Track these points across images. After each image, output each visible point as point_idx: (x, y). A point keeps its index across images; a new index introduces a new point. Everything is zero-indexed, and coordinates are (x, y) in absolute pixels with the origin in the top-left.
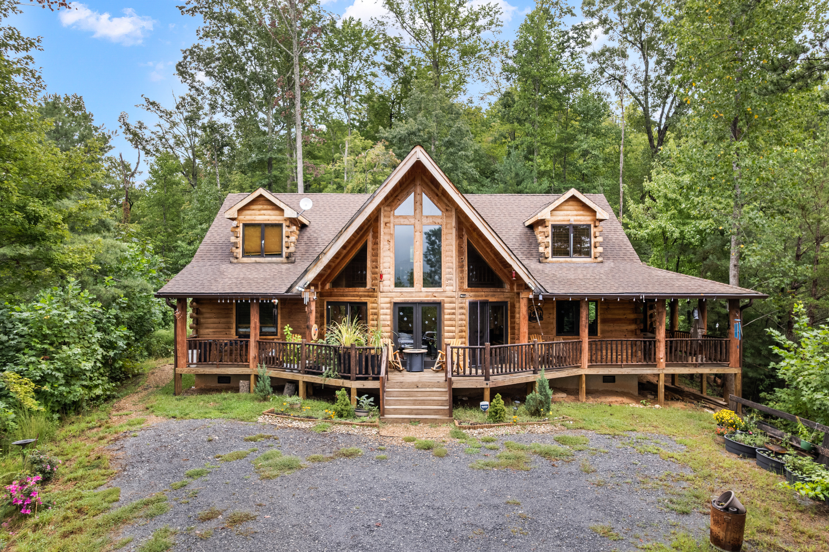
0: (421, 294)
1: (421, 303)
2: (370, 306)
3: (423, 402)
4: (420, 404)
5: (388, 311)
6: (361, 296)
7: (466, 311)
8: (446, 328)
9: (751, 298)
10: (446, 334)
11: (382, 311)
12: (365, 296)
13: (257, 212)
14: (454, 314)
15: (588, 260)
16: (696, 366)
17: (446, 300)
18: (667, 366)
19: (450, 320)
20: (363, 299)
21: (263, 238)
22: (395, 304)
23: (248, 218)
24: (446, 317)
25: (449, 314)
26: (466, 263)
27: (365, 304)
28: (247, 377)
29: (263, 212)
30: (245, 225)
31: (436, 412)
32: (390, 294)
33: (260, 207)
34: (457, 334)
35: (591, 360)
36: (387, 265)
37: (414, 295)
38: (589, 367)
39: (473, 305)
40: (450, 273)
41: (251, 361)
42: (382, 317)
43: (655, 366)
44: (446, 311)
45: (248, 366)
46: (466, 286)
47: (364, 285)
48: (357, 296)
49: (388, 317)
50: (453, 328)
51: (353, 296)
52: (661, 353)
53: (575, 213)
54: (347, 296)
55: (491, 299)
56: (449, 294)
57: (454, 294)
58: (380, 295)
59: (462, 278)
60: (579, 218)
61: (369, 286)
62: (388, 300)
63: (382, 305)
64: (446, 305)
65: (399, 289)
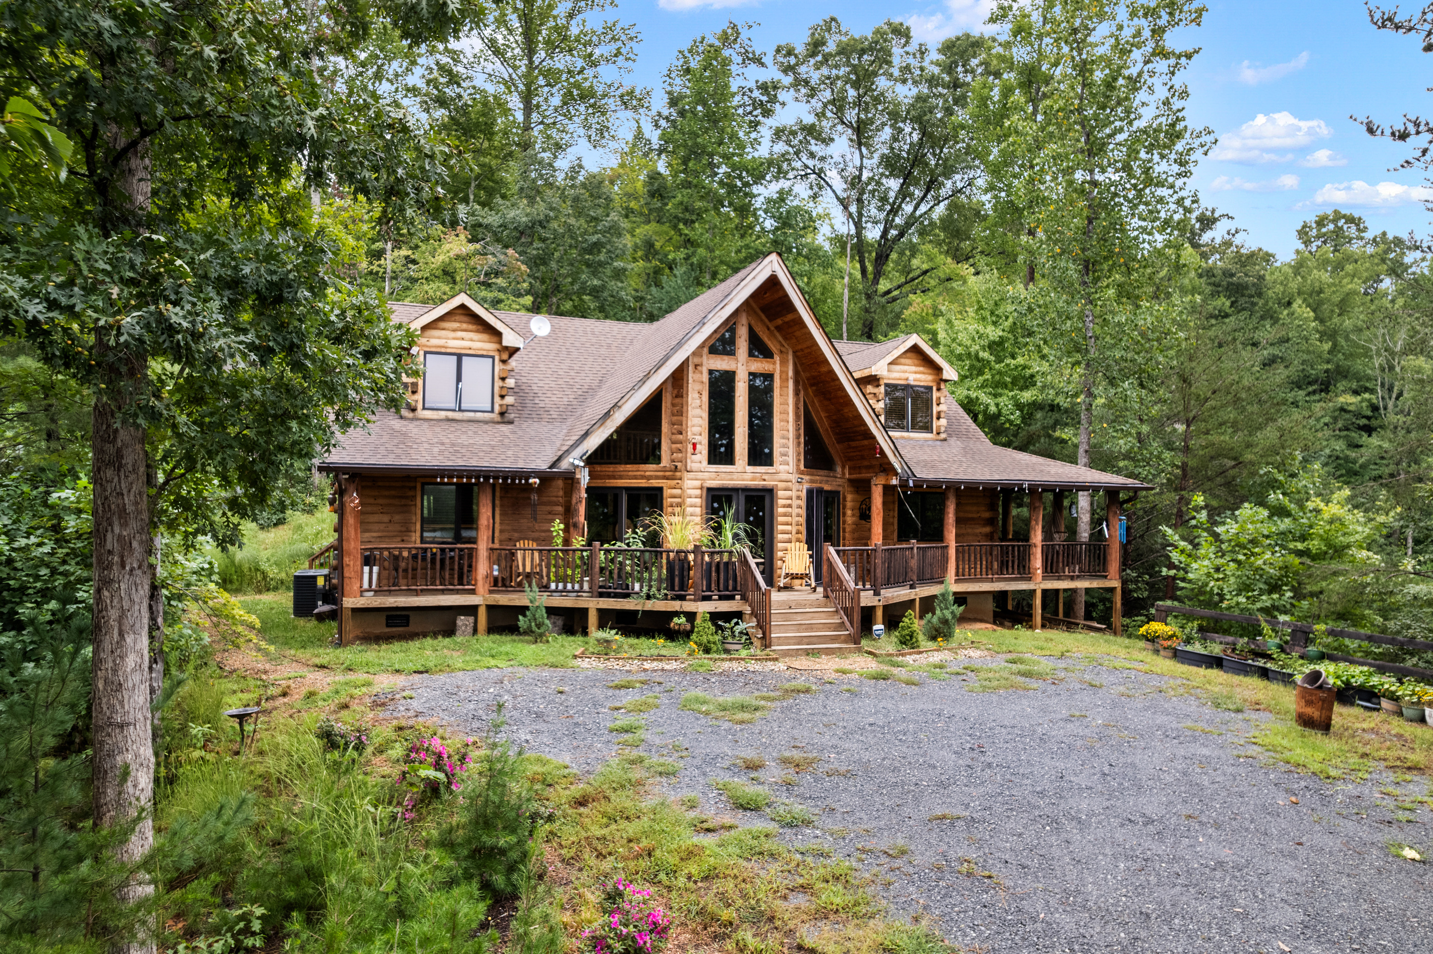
0: (746, 476)
1: (745, 490)
2: (667, 492)
3: (810, 627)
4: (806, 630)
5: (699, 501)
6: (649, 478)
7: (803, 503)
8: (780, 527)
9: (1136, 490)
10: (780, 536)
11: (687, 501)
12: (657, 478)
13: (452, 334)
14: (790, 506)
15: (929, 436)
16: (1072, 578)
17: (780, 485)
18: (1044, 578)
19: (785, 515)
20: (655, 483)
22: (709, 490)
23: (434, 342)
24: (781, 510)
25: (784, 506)
26: (802, 432)
27: (660, 489)
28: (472, 610)
29: (461, 334)
30: (428, 356)
31: (834, 639)
32: (700, 475)
33: (456, 325)
34: (794, 537)
35: (957, 574)
36: (696, 429)
37: (735, 476)
38: (957, 581)
39: (810, 492)
40: (784, 446)
41: (480, 583)
42: (689, 510)
43: (1030, 579)
44: (781, 502)
45: (473, 592)
46: (802, 467)
47: (658, 460)
48: (643, 477)
49: (699, 509)
50: (788, 528)
51: (635, 478)
52: (1037, 562)
53: (914, 368)
54: (621, 478)
55: (827, 487)
56: (784, 476)
57: (790, 477)
58: (686, 475)
59: (799, 454)
60: (918, 376)
61: (665, 462)
62: (698, 483)
63: (690, 492)
64: (781, 493)
65: (714, 468)
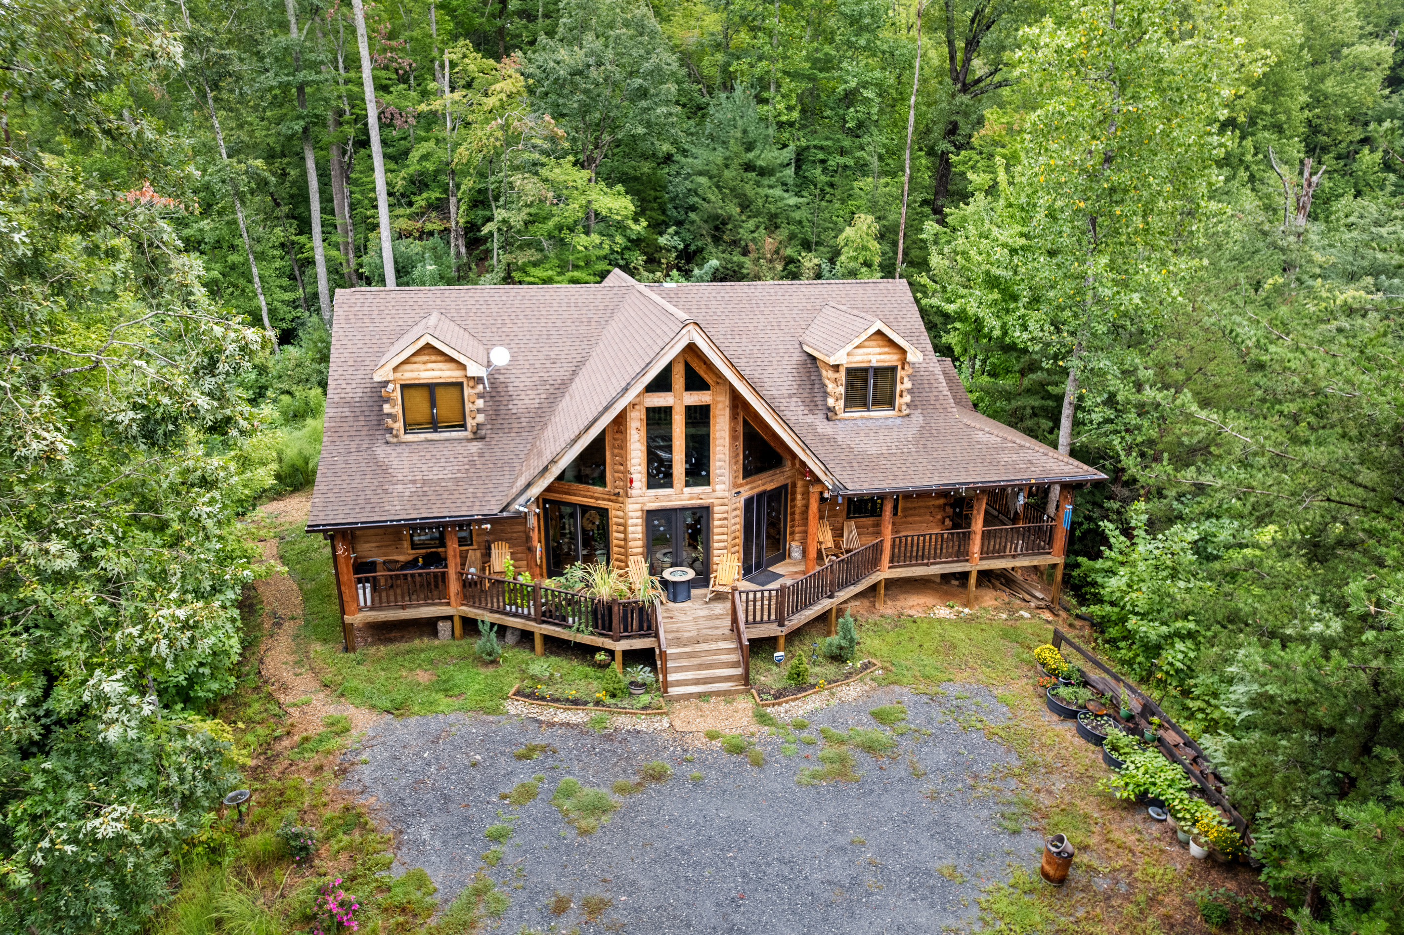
0: (682, 497)
1: (683, 508)
2: (612, 513)
5: (639, 521)
6: (597, 499)
7: (740, 513)
8: (716, 537)
10: (716, 545)
11: (630, 522)
12: (604, 499)
13: (422, 367)
14: (725, 518)
15: (891, 413)
16: (1012, 556)
17: (716, 502)
18: (982, 558)
19: (721, 527)
20: (602, 504)
21: (433, 404)
22: (648, 512)
23: (408, 375)
24: (716, 523)
25: (720, 520)
26: (740, 450)
27: (606, 510)
28: (448, 619)
29: (430, 366)
30: (404, 387)
32: (640, 500)
33: (425, 358)
34: (730, 543)
36: (635, 459)
37: (673, 498)
38: (889, 569)
39: (748, 502)
40: (721, 466)
41: (453, 598)
42: (630, 529)
43: (967, 561)
44: (716, 516)
45: (448, 604)
46: (740, 479)
47: (603, 483)
48: (594, 498)
49: (639, 529)
50: (725, 536)
51: (587, 498)
52: (976, 546)
53: (878, 350)
54: (577, 497)
55: (770, 487)
56: (719, 494)
57: (726, 494)
58: (627, 500)
59: (736, 470)
60: (882, 357)
61: (609, 486)
62: (638, 506)
63: (631, 514)
64: (716, 509)
65: (653, 492)
